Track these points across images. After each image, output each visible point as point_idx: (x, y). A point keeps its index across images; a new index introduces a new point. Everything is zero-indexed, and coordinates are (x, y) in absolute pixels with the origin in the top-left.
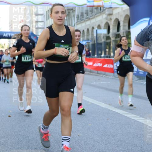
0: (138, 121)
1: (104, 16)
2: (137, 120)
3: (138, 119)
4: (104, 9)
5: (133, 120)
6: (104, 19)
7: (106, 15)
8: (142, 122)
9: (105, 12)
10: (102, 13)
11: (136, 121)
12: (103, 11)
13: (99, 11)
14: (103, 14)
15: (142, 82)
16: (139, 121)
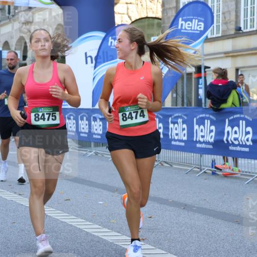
0: (71, 225)
1: (17, 25)
2: (70, 223)
3: (72, 220)
4: (16, 11)
5: (62, 222)
6: (16, 30)
7: (19, 23)
8: (78, 227)
9: (18, 18)
10: (11, 20)
11: (68, 225)
12: (13, 16)
13: (7, 15)
14: (14, 21)
15: (85, 153)
16: (73, 224)
